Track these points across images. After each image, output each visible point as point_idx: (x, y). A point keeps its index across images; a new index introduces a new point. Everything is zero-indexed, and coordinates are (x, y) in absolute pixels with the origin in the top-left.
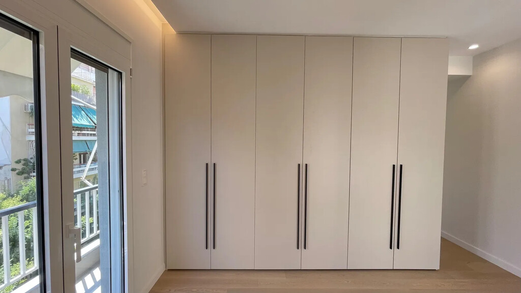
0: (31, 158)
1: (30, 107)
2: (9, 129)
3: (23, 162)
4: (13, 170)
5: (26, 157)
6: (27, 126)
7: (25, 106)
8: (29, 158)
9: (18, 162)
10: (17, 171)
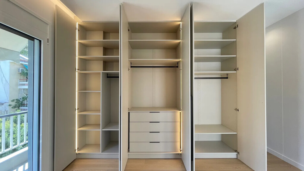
0: (20, 99)
1: (21, 70)
2: (8, 82)
3: (15, 101)
4: (10, 105)
5: (18, 98)
6: (19, 80)
7: (18, 69)
8: (19, 99)
9: (13, 101)
10: (12, 106)
